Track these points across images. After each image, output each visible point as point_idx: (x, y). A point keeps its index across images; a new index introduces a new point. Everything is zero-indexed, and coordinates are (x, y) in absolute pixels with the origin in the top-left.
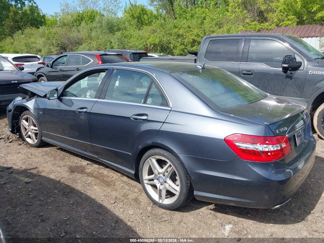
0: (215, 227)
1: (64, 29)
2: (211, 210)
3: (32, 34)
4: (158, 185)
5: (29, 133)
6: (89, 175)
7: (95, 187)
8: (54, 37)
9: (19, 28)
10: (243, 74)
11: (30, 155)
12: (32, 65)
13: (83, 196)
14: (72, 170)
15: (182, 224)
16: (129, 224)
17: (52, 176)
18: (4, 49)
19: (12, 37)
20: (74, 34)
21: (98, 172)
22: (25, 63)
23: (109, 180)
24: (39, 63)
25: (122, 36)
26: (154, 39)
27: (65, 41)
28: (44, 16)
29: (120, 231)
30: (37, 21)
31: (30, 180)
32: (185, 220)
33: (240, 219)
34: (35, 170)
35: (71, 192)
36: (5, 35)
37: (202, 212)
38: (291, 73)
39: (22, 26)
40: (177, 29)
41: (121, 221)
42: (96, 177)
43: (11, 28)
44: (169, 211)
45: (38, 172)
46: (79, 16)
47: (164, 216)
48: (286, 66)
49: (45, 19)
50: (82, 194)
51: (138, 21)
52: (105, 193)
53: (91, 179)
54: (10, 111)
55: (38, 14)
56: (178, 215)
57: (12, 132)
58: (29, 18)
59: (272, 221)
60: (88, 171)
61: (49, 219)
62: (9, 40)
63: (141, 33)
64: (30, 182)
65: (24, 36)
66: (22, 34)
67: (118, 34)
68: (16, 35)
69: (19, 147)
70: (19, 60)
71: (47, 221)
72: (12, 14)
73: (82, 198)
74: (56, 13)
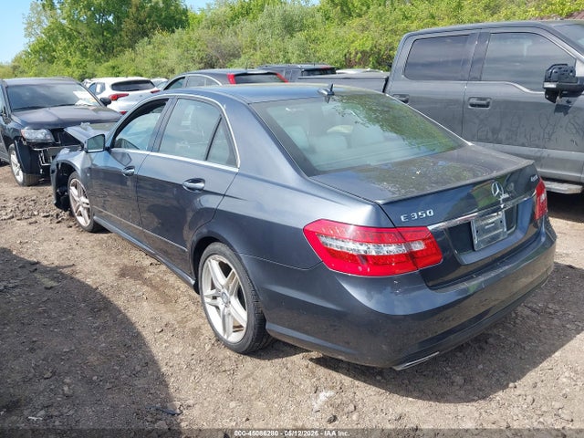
0: (303, 392)
1: (211, 32)
2: (311, 360)
3: (164, 43)
4: (221, 307)
5: (81, 209)
6: (146, 282)
7: (145, 303)
8: (196, 47)
9: (145, 34)
10: (472, 105)
11: (74, 245)
12: (141, 96)
13: (120, 316)
14: (124, 273)
15: (250, 380)
16: (164, 369)
17: (89, 281)
18: (120, 70)
19: (133, 49)
20: (228, 40)
21: (161, 279)
22: (130, 93)
23: (172, 292)
24: (152, 92)
25: (307, 40)
26: (363, 42)
27: (213, 53)
28: (185, 12)
29: (142, 381)
30: (175, 20)
31: (55, 284)
32: (258, 373)
33: (357, 382)
34: (70, 269)
35: (106, 308)
36: (123, 46)
37: (293, 362)
38: (568, 102)
39: (150, 30)
40: (409, 21)
41: (155, 363)
42: (154, 288)
43: (132, 33)
44: (236, 355)
45: (74, 272)
46: (243, 7)
47: (227, 362)
48: (552, 86)
49: (187, 16)
50: (120, 311)
51: (343, 11)
52: (155, 315)
53: (145, 288)
54: (53, 172)
55: (177, 6)
56: (249, 363)
57: (57, 205)
58: (161, 15)
59: (416, 394)
60: (147, 275)
61: (41, 349)
62: (128, 54)
63: (342, 32)
64: (51, 287)
65: (151, 47)
66: (150, 43)
67: (300, 36)
68: (139, 47)
69: (68, 230)
70: (122, 87)
71: (38, 351)
72: (134, 10)
73: (115, 319)
74: (208, 5)
